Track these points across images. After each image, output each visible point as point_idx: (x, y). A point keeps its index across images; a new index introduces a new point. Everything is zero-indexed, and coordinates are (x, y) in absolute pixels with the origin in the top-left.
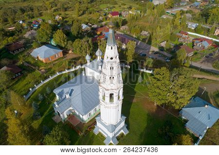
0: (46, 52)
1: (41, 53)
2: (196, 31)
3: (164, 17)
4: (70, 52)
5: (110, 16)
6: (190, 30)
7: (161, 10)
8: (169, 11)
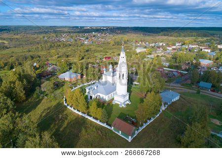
1: (66, 76)
2: (169, 67)
3: (146, 59)
4: (84, 76)
5: (104, 60)
6: (165, 67)
7: (143, 56)
8: (149, 56)
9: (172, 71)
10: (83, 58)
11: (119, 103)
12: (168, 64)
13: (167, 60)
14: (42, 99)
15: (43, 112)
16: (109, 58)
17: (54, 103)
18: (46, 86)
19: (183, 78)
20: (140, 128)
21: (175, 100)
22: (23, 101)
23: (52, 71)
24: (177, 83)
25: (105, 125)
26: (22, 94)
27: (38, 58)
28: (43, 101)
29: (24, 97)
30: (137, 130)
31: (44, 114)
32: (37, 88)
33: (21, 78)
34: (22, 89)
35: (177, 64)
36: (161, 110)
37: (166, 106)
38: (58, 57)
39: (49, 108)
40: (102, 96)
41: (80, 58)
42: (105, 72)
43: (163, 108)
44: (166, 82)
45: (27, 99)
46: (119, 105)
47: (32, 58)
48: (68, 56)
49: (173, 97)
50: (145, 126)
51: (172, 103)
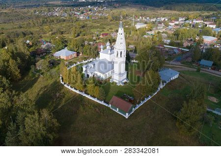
0: (66, 52)
1: (63, 54)
2: (169, 45)
3: (146, 36)
4: (81, 54)
5: (101, 37)
6: (166, 44)
7: (143, 32)
8: (149, 33)
9: (173, 49)
10: (78, 35)
11: (117, 82)
12: (169, 41)
13: (168, 37)
14: (38, 78)
15: (40, 91)
16: (106, 34)
17: (51, 82)
18: (41, 64)
19: (184, 56)
20: (137, 105)
21: (174, 78)
22: (19, 80)
23: (46, 48)
24: (178, 61)
25: (102, 103)
26: (17, 73)
27: (31, 35)
28: (39, 80)
29: (19, 76)
30: (135, 107)
31: (41, 92)
32: (32, 67)
33: (14, 56)
34: (16, 68)
35: (179, 41)
36: (159, 89)
37: (165, 84)
38: (52, 34)
39: (46, 87)
40: (99, 74)
41: (76, 35)
42: (102, 49)
43: (161, 86)
44: (166, 60)
45: (22, 78)
46: (116, 83)
47: (24, 34)
48: (62, 33)
49: (172, 75)
50: (142, 103)
51: (171, 81)
